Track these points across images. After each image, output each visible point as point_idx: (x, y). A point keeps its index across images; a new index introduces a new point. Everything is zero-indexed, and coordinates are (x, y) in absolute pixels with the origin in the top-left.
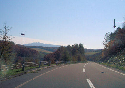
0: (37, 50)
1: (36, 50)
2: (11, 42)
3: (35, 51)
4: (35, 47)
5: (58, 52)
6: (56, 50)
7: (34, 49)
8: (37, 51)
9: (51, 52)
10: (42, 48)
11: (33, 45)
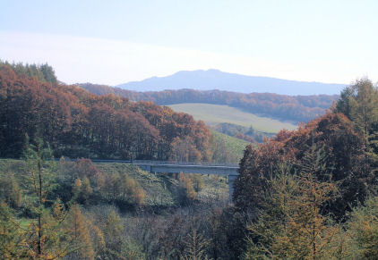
0: (198, 113)
1: (189, 113)
2: (33, 67)
3: (186, 119)
4: (189, 96)
5: (336, 121)
6: (318, 114)
7: (178, 109)
8: (200, 124)
9: (292, 128)
10: (231, 105)
11: (176, 87)
